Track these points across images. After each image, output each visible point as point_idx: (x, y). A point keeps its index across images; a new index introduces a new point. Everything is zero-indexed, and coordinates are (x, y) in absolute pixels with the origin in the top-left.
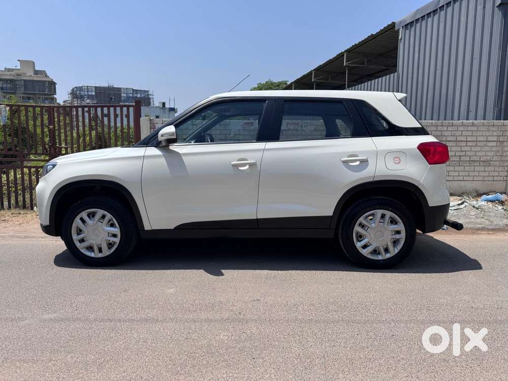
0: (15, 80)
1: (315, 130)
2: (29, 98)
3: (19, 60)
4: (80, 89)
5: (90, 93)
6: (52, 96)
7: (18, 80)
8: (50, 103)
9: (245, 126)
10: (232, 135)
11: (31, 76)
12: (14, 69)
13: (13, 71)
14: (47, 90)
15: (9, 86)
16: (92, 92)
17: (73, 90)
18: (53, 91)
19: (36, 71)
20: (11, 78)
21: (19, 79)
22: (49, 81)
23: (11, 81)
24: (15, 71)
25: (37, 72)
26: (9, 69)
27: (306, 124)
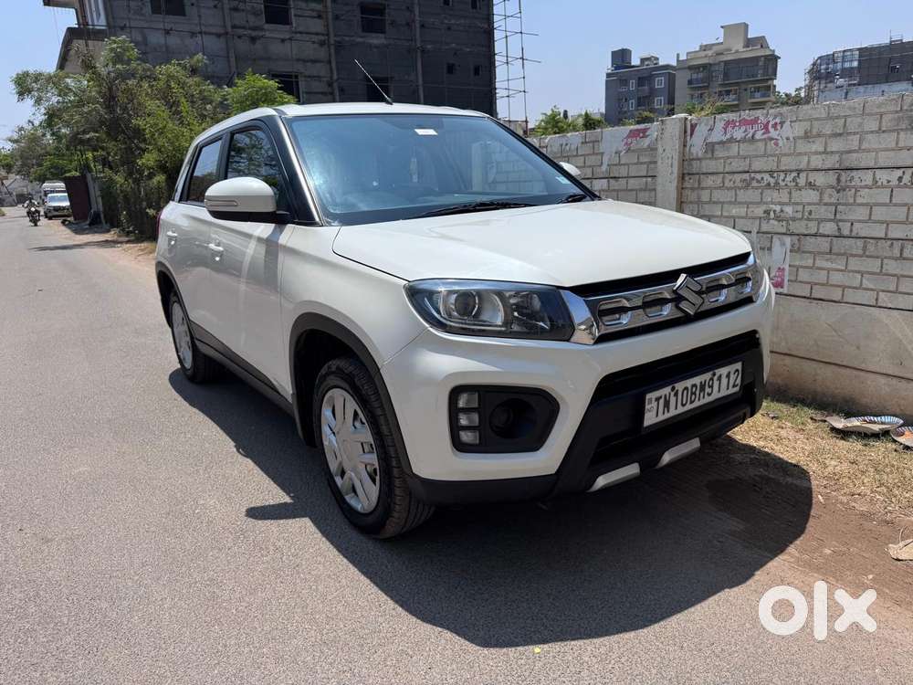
0: (710, 65)
1: (807, 136)
2: (728, 93)
3: (722, 27)
4: (831, 59)
5: (847, 65)
6: (770, 82)
7: (715, 64)
8: (763, 96)
9: (630, 140)
10: (604, 168)
11: (737, 52)
12: (713, 45)
13: (710, 49)
14: (761, 72)
15: (701, 75)
16: (852, 61)
17: (814, 64)
18: (770, 73)
19: (749, 40)
20: (705, 61)
21: (717, 62)
22: (766, 57)
23: (705, 66)
24: (715, 49)
25: (749, 43)
26: (706, 46)
27: (778, 120)
